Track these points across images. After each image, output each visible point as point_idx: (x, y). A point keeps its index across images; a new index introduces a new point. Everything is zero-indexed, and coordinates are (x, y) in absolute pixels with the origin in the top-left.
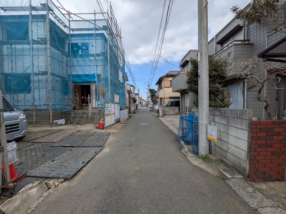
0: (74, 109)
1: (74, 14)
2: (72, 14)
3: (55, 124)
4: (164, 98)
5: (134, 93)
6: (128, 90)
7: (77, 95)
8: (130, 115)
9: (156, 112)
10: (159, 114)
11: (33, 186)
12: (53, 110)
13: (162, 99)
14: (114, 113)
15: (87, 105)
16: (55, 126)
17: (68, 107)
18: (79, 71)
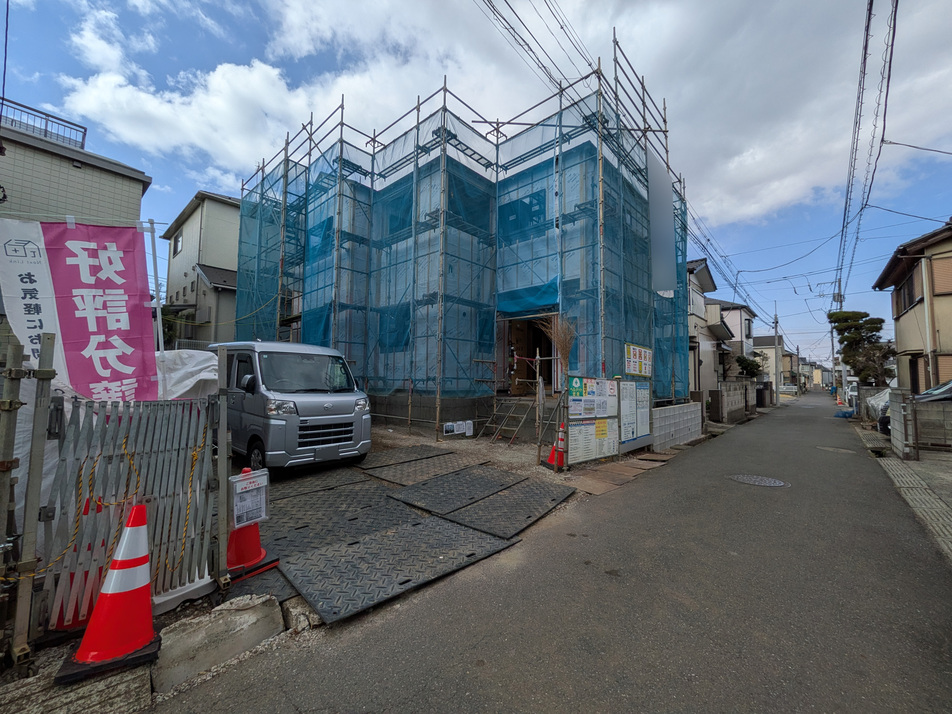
0: (503, 392)
1: (509, 123)
2: (504, 124)
3: (447, 432)
4: (936, 354)
5: (748, 336)
6: (710, 323)
7: (513, 351)
8: (715, 428)
9: (874, 428)
10: (889, 440)
11: (248, 604)
12: (444, 392)
13: (921, 362)
14: (618, 417)
15: (531, 384)
16: (445, 438)
17: (485, 387)
18: (518, 281)
